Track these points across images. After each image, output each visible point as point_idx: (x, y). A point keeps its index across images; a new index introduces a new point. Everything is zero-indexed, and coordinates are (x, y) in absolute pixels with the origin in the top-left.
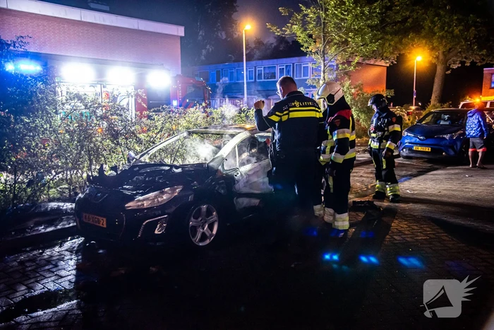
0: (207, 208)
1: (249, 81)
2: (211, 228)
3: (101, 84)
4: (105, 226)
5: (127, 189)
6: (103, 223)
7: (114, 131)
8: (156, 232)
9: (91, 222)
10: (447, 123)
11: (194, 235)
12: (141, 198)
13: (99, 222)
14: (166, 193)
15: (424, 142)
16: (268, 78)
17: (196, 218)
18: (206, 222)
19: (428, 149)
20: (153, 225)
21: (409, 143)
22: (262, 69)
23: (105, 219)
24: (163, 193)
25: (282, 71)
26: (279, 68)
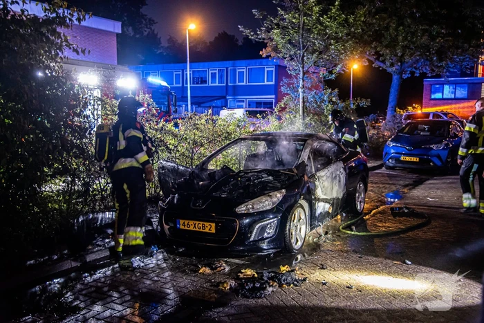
1: (175, 85)
4: (213, 231)
9: (192, 228)
10: (428, 134)
13: (204, 227)
15: (413, 152)
16: (197, 84)
19: (415, 159)
21: (396, 153)
22: (191, 72)
23: (213, 225)
25: (213, 75)
26: (210, 72)
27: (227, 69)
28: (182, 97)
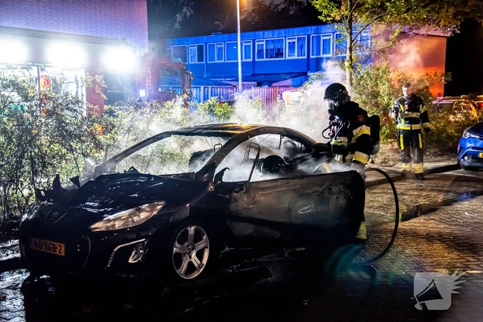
0: (195, 230)
1: (244, 60)
2: (200, 256)
3: (38, 66)
4: (63, 254)
5: (92, 206)
6: (61, 249)
7: (67, 131)
8: (131, 261)
9: (43, 249)
11: (179, 265)
12: (111, 217)
13: (54, 248)
14: (144, 210)
16: (271, 57)
17: (181, 243)
18: (193, 249)
20: (126, 252)
21: (473, 148)
22: (264, 43)
23: (63, 246)
24: (140, 210)
25: (292, 46)
26: (288, 41)
27: (309, 36)
28: (253, 75)
